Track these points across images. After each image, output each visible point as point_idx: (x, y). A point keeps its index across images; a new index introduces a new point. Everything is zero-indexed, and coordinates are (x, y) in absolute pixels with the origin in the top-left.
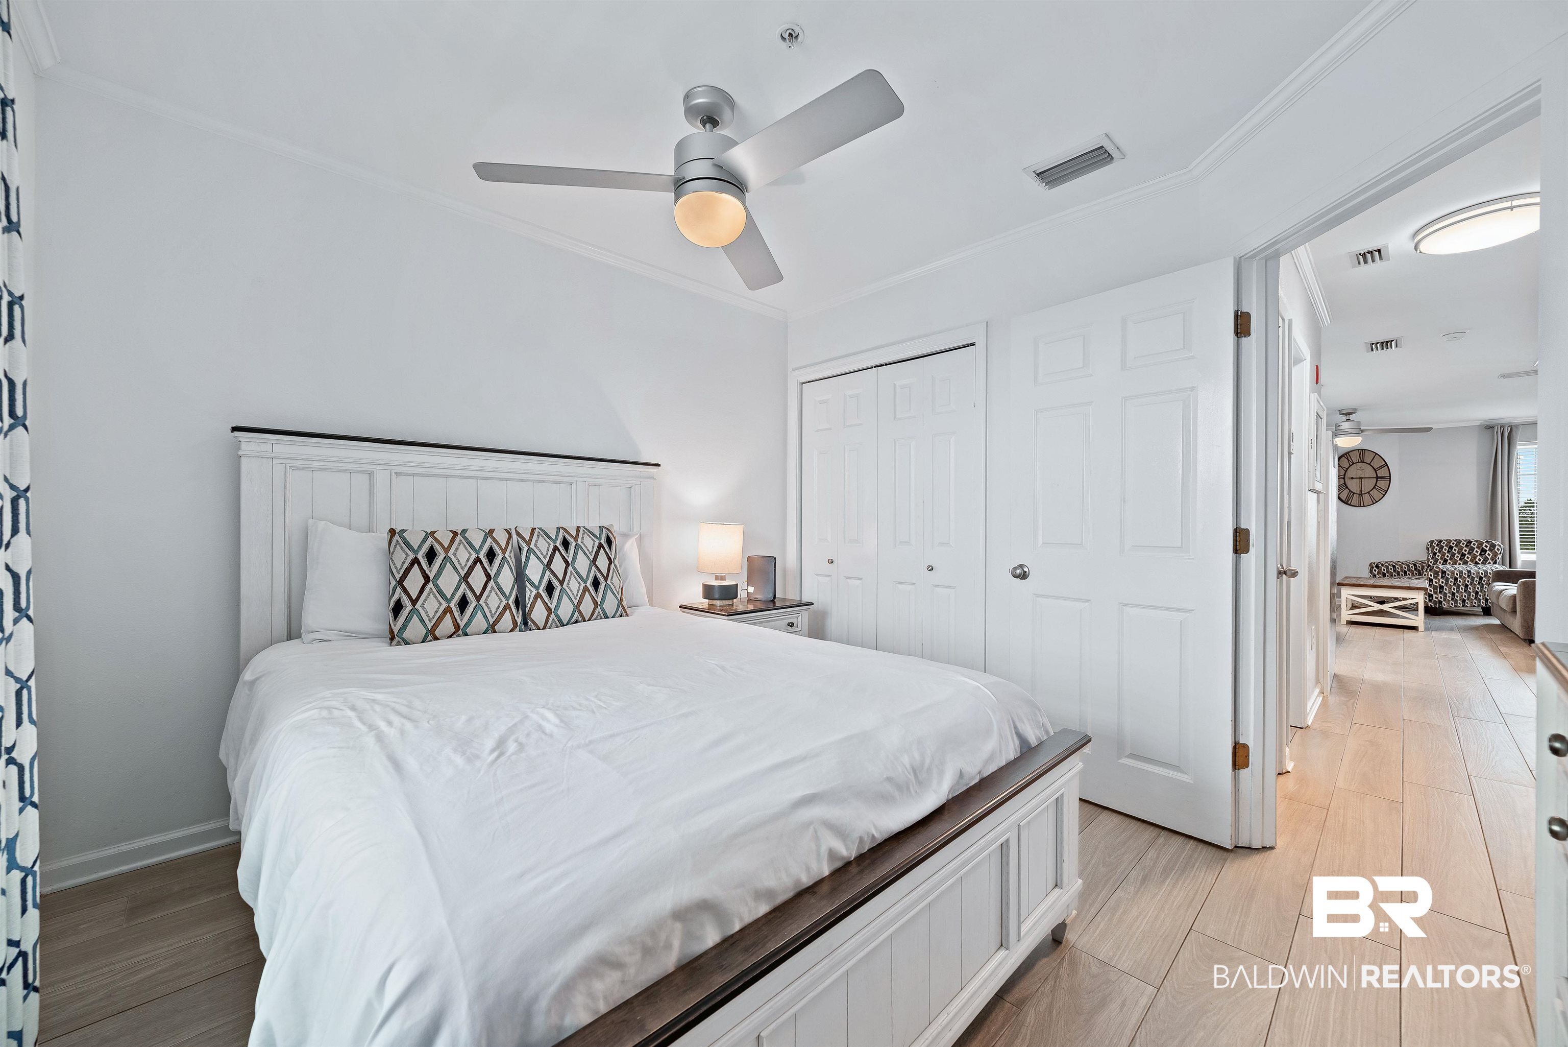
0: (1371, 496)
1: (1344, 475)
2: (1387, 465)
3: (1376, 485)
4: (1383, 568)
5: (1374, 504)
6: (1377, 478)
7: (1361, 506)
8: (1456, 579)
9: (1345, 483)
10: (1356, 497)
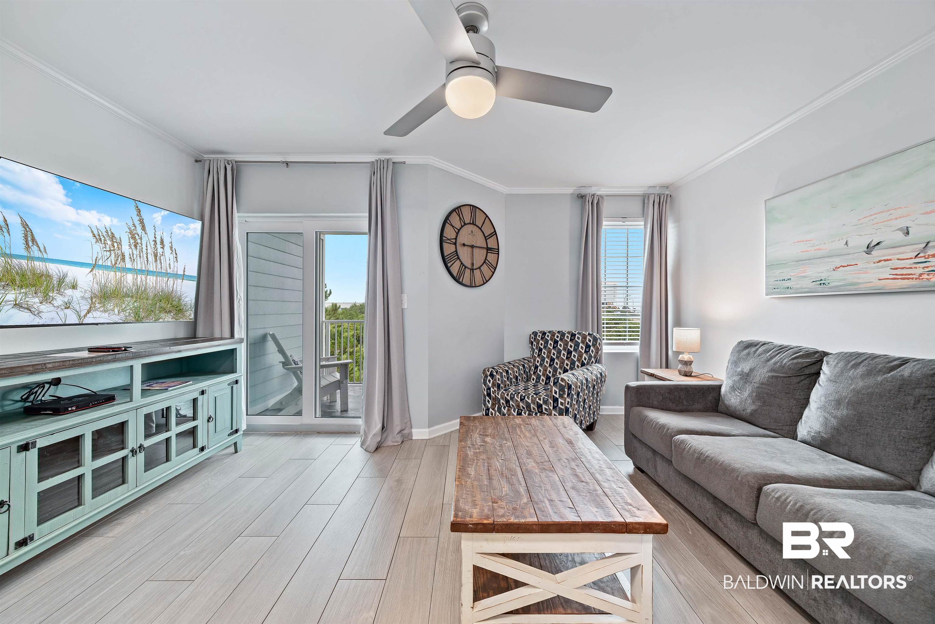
0: (481, 272)
2: (496, 233)
3: (486, 258)
5: (484, 283)
7: (472, 287)
9: (456, 251)
10: (467, 274)
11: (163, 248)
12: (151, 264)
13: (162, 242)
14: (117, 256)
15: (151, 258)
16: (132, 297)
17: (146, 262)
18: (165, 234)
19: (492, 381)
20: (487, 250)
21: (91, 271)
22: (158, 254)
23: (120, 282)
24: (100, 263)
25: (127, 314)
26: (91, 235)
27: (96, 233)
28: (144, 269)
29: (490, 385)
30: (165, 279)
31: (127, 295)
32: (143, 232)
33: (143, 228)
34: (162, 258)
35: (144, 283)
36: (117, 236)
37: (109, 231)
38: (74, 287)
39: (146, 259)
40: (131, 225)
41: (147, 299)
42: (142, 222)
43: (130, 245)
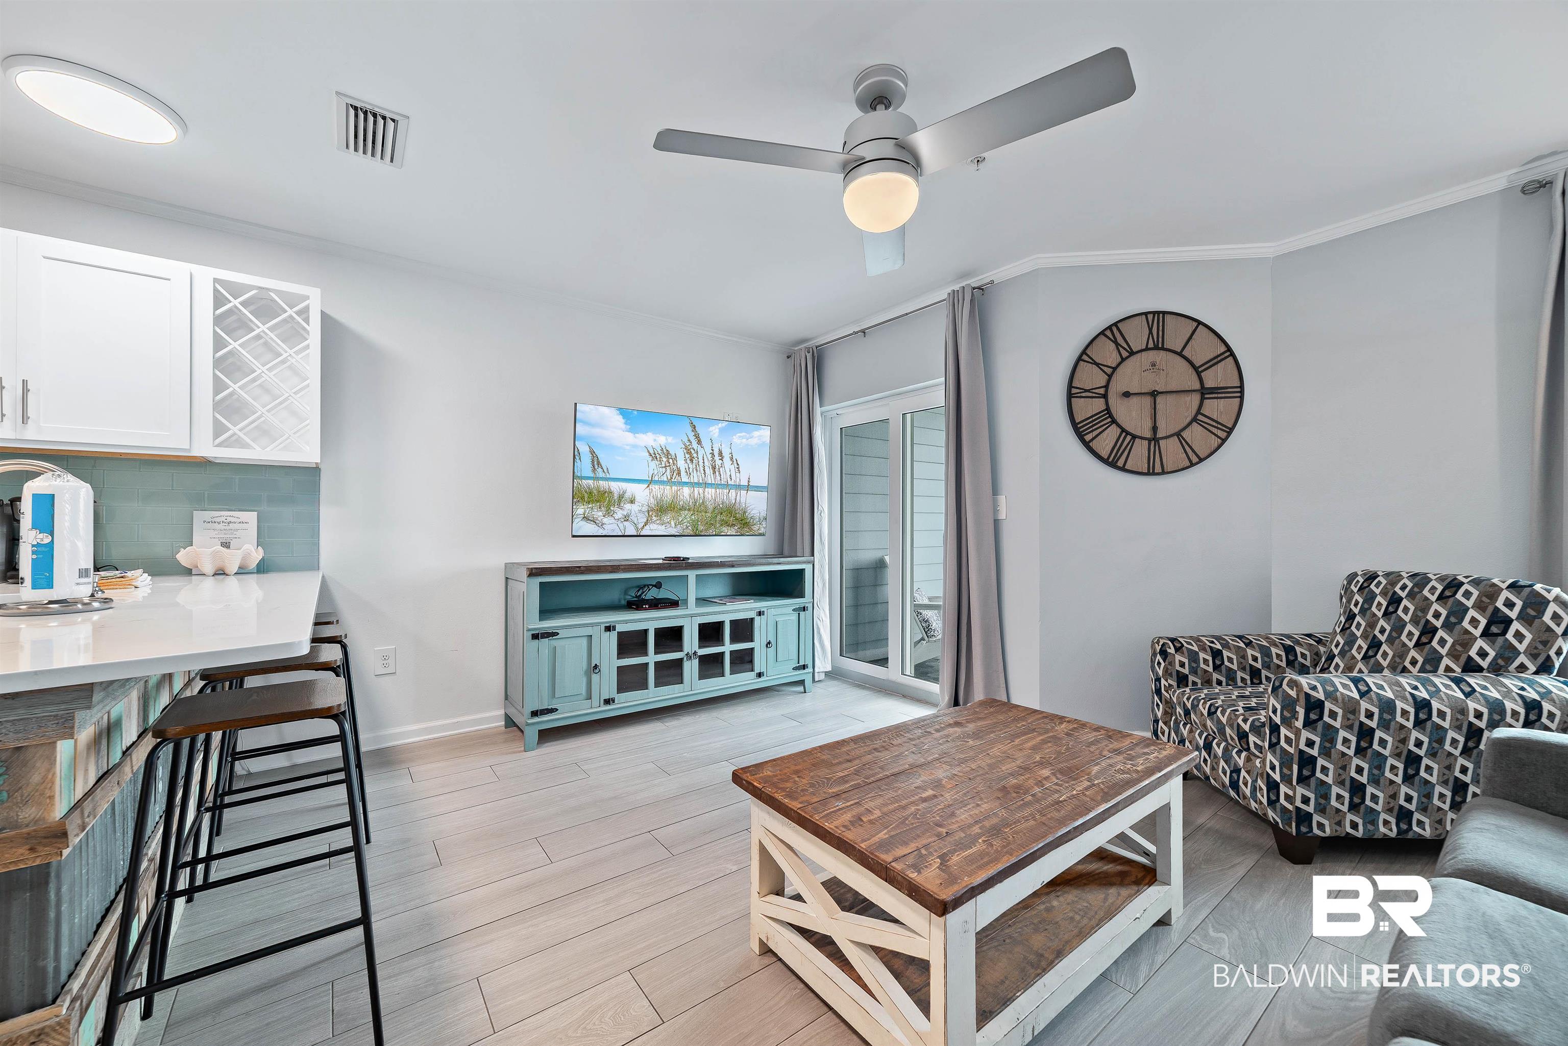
0: (1183, 442)
1: (1106, 387)
2: (1232, 354)
3: (1199, 412)
4: (1178, 658)
5: (1192, 465)
6: (1205, 392)
7: (1154, 474)
8: (1365, 734)
9: (1108, 409)
10: (1140, 449)
11: (721, 459)
12: (709, 477)
13: (720, 454)
14: (672, 472)
15: (709, 471)
16: (689, 510)
17: (703, 475)
18: (723, 446)
19: (1163, 664)
20: (1203, 394)
21: (648, 486)
22: (717, 467)
23: (675, 496)
24: (656, 478)
25: (684, 527)
26: (648, 454)
27: (652, 452)
28: (701, 481)
29: (1160, 672)
30: (726, 491)
31: (683, 508)
32: (699, 446)
33: (699, 442)
34: (721, 469)
35: (702, 495)
36: (672, 452)
37: (664, 449)
38: (632, 501)
39: (703, 472)
40: (686, 440)
41: (706, 512)
42: (697, 437)
43: (686, 460)
